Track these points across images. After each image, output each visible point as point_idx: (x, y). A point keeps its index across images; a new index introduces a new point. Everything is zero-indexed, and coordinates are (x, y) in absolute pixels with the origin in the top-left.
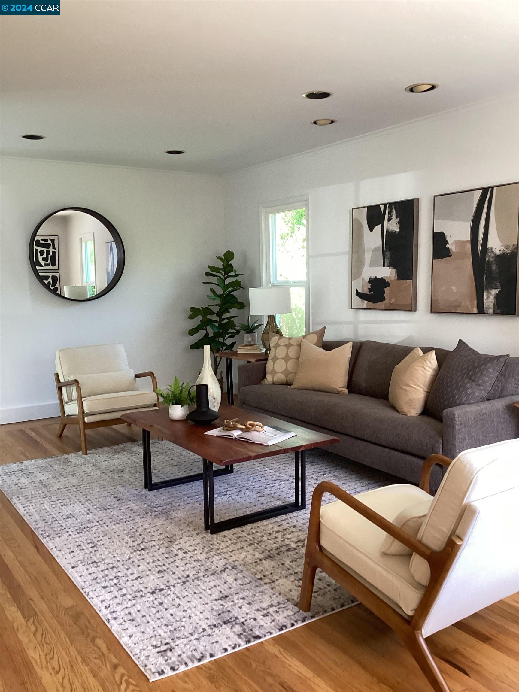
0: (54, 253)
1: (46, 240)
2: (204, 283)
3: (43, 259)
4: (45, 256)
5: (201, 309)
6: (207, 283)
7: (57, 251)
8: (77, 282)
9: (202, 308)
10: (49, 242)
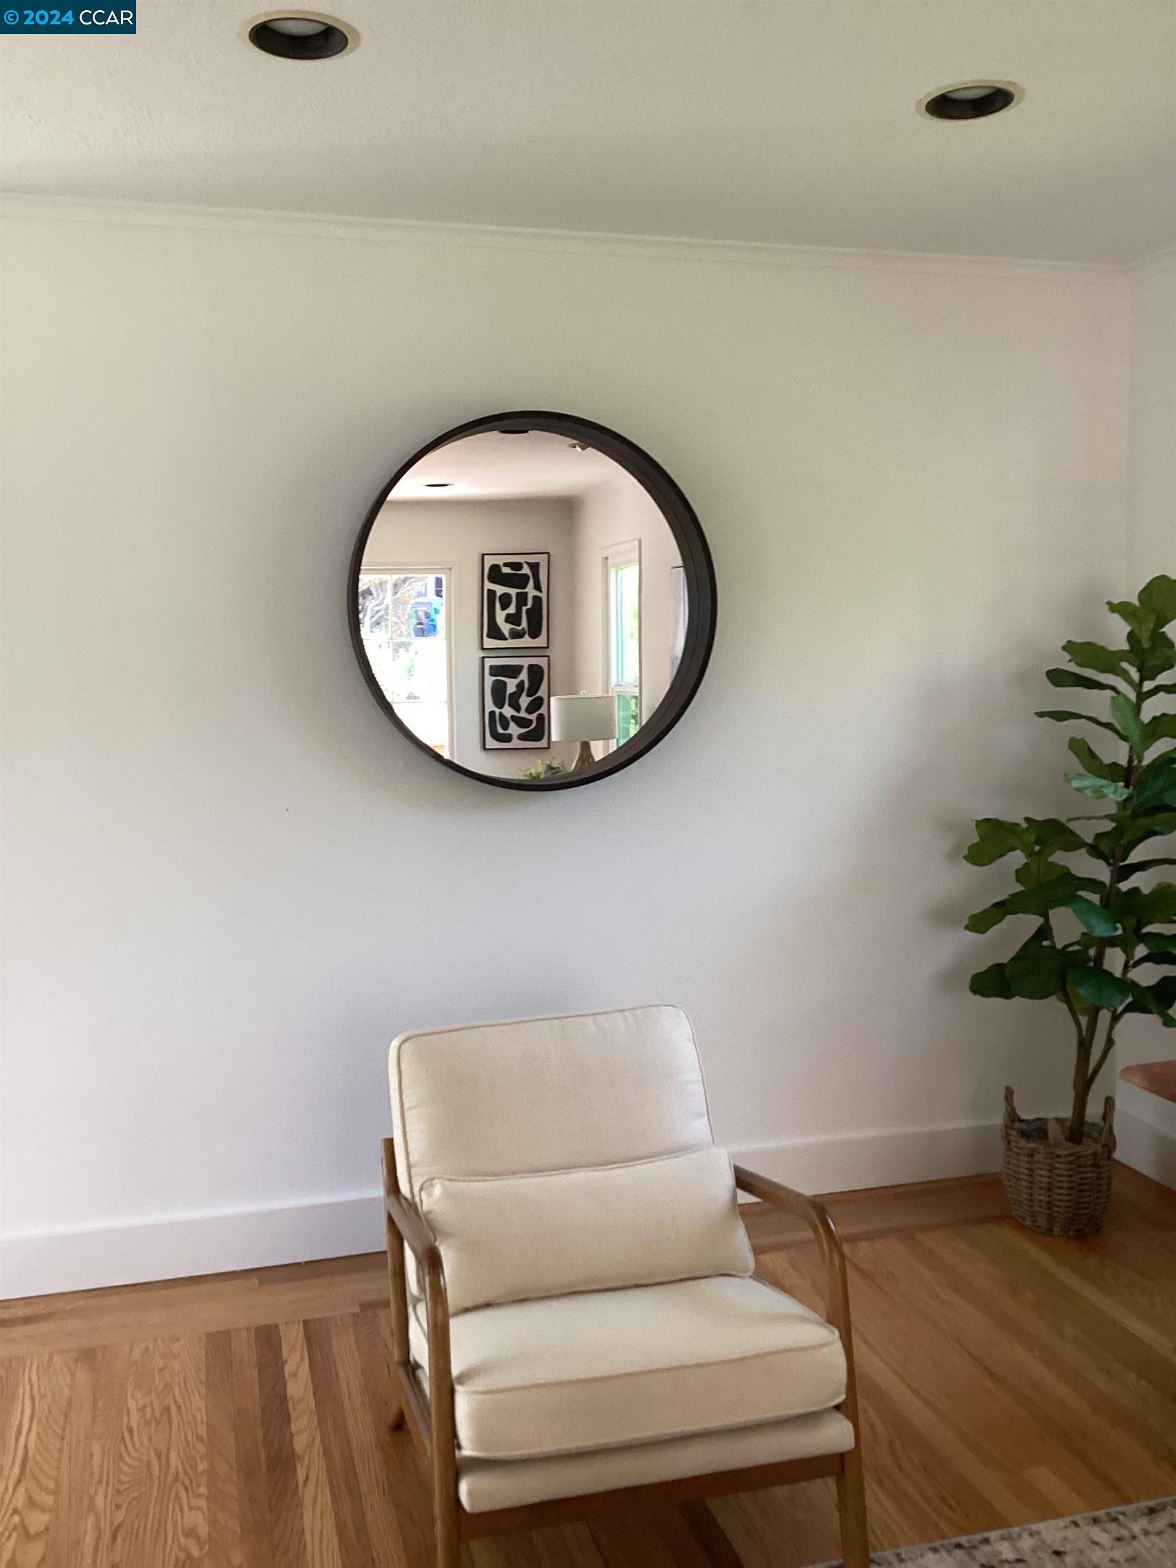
0: (537, 600)
1: (517, 566)
2: (1041, 715)
3: (509, 619)
4: (512, 609)
5: (1025, 825)
6: (1060, 716)
7: (544, 596)
8: (592, 688)
9: (1027, 819)
10: (526, 570)
